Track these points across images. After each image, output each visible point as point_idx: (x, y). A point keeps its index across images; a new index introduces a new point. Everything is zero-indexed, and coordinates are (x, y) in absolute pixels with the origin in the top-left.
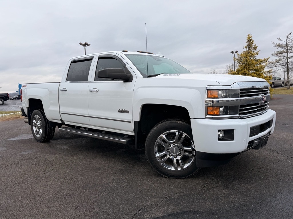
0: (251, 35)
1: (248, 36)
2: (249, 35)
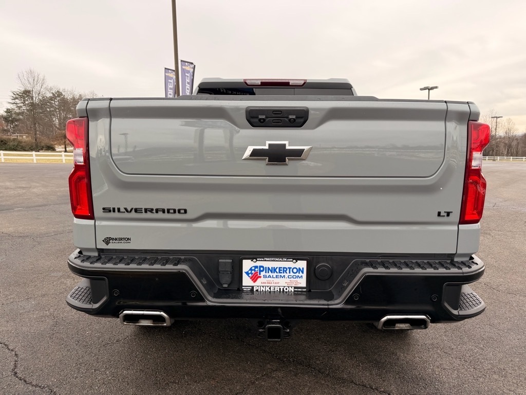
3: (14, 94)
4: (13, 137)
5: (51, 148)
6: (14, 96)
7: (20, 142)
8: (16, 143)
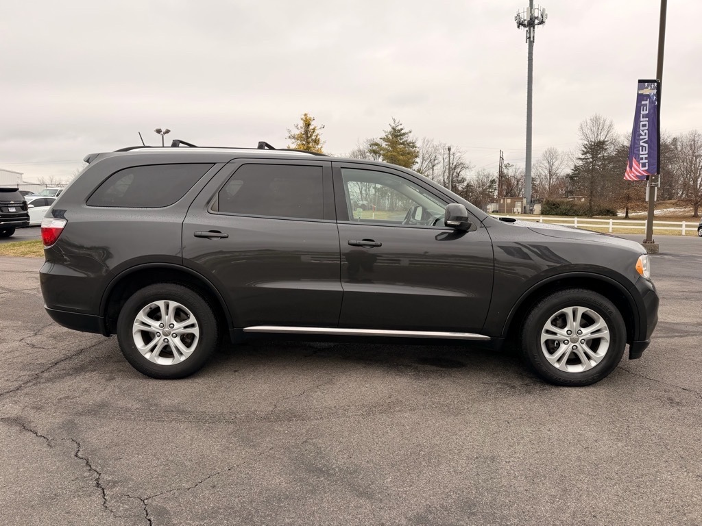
0: (309, 116)
1: (303, 117)
2: (305, 115)
3: (585, 148)
4: (570, 199)
5: (611, 213)
6: (585, 150)
7: (574, 205)
8: (568, 207)
